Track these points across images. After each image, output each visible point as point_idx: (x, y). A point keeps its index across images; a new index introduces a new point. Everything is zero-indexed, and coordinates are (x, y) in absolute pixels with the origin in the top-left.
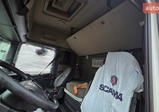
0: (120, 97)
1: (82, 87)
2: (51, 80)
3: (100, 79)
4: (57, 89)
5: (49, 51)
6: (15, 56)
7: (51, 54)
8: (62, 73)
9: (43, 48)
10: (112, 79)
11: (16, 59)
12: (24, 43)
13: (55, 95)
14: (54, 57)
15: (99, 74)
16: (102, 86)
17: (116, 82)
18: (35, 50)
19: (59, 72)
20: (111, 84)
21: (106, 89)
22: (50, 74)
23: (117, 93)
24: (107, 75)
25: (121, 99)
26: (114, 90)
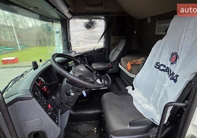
0: (175, 78)
1: (137, 63)
2: (105, 55)
3: (157, 56)
4: (112, 64)
5: (97, 22)
6: (68, 35)
7: (100, 25)
8: (116, 46)
9: (90, 19)
10: (172, 56)
11: (70, 37)
12: (71, 18)
13: (111, 70)
14: (105, 27)
15: (157, 50)
16: (158, 64)
17: (176, 60)
18: (83, 24)
19: (113, 45)
20: (170, 63)
21: (162, 68)
22: (104, 48)
23: (173, 73)
24: (166, 52)
25: (175, 81)
26: (171, 70)
